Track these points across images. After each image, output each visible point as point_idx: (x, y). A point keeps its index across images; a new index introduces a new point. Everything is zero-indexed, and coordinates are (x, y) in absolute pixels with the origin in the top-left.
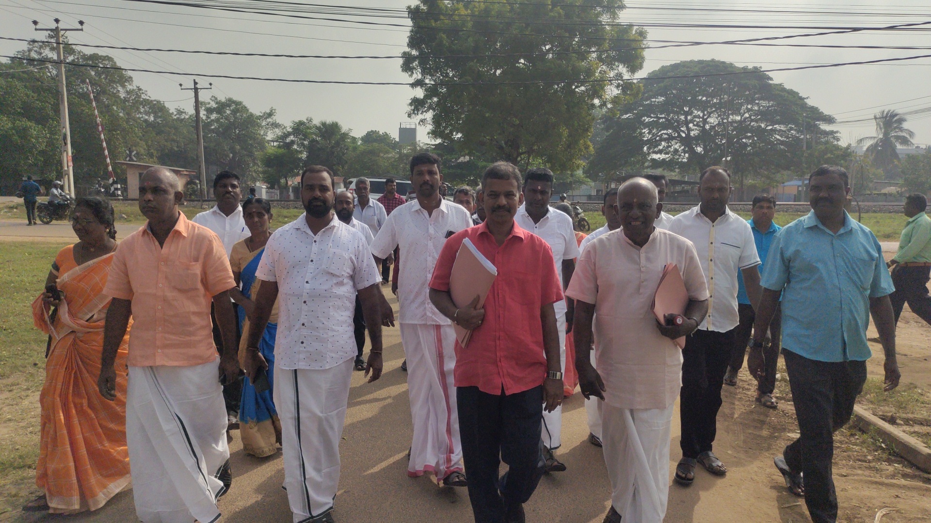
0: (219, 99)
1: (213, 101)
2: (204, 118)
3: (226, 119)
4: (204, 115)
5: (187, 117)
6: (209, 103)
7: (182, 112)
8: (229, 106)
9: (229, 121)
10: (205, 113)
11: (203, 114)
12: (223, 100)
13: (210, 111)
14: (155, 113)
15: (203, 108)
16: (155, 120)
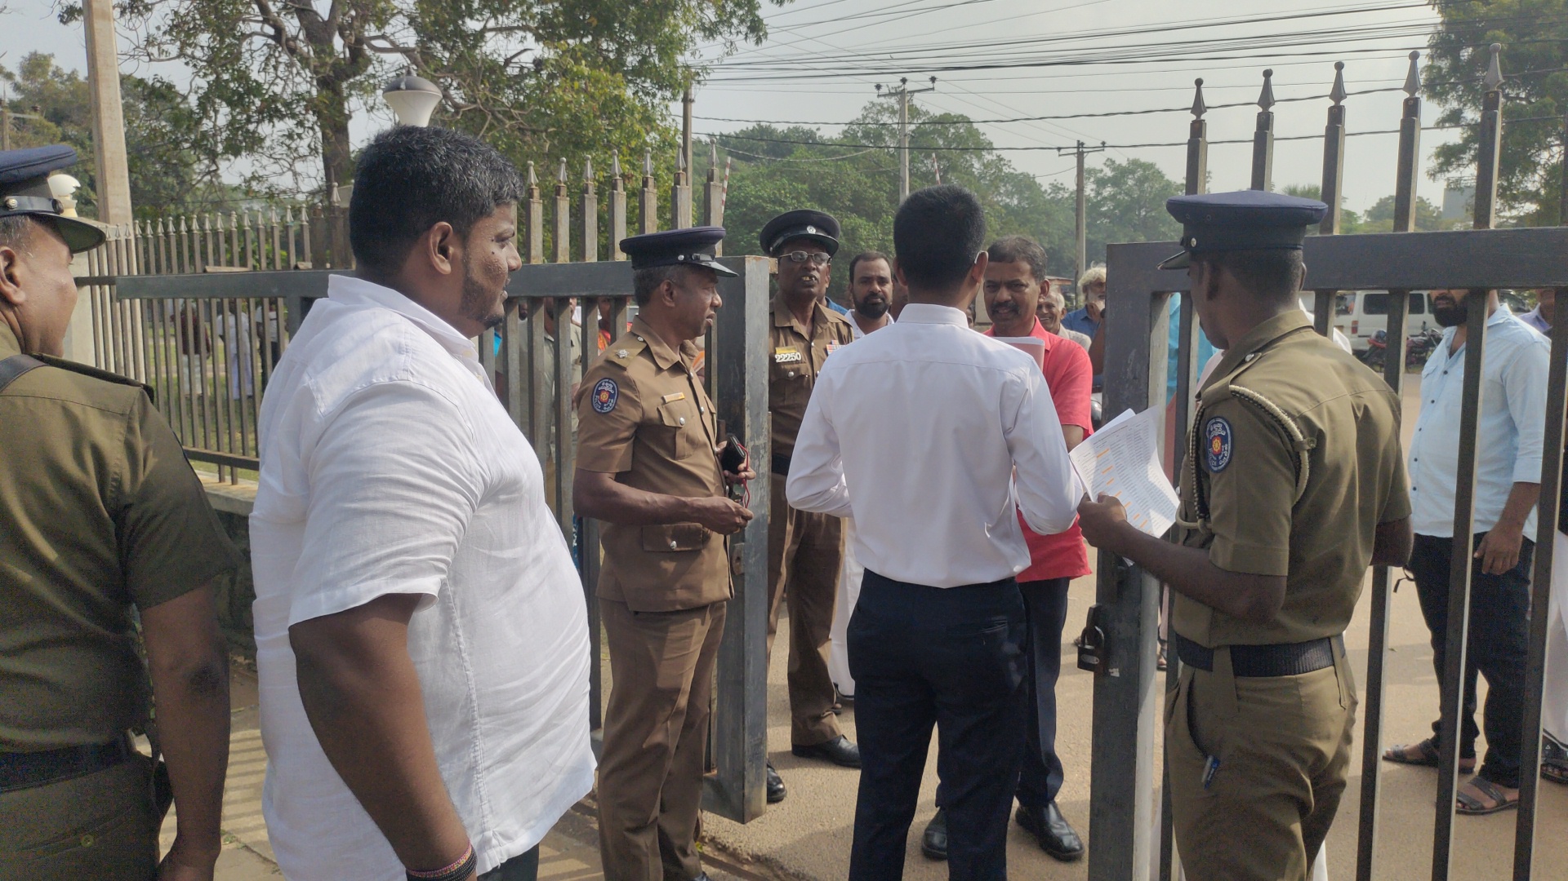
0: (1117, 162)
1: (1108, 166)
2: (1092, 194)
3: (1127, 194)
4: (1092, 190)
5: (1066, 195)
6: (1102, 171)
7: (1060, 189)
8: (1133, 172)
9: (1130, 196)
10: (1094, 186)
11: (1089, 189)
12: (1125, 164)
13: (1101, 183)
14: (1020, 193)
15: (1092, 179)
16: (1019, 203)
